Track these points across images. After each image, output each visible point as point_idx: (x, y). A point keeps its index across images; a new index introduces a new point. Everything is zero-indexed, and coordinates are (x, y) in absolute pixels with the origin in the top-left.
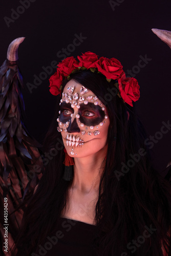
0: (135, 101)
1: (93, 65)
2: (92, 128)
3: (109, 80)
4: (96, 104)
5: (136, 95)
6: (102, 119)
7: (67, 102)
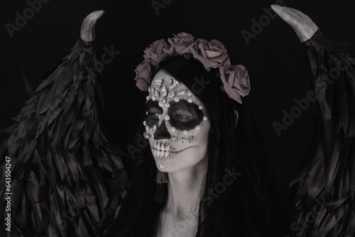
2: (185, 133)
6: (199, 121)
7: (154, 99)
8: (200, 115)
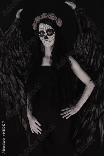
5: (61, 23)
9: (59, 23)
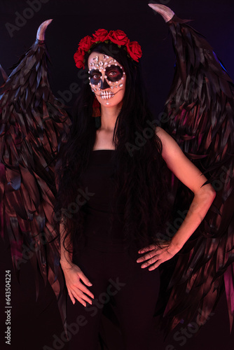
0: (140, 57)
1: (106, 38)
2: (117, 82)
3: (120, 46)
4: (116, 65)
5: (140, 53)
6: (122, 76)
7: (95, 69)
8: (121, 71)
9: (135, 53)
